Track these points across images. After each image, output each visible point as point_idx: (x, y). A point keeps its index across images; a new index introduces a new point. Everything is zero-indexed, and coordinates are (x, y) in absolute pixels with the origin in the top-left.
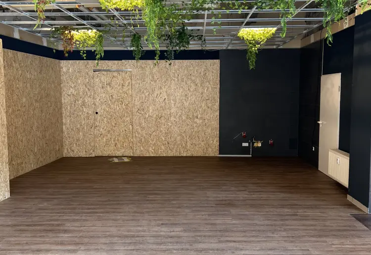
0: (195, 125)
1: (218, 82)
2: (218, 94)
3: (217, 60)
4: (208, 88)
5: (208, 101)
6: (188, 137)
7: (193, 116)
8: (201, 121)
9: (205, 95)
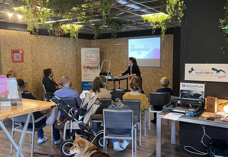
0: (157, 77)
1: (172, 49)
2: (172, 57)
3: (172, 35)
4: (166, 53)
5: (166, 62)
6: (153, 84)
7: (156, 71)
8: (161, 74)
9: (164, 58)
